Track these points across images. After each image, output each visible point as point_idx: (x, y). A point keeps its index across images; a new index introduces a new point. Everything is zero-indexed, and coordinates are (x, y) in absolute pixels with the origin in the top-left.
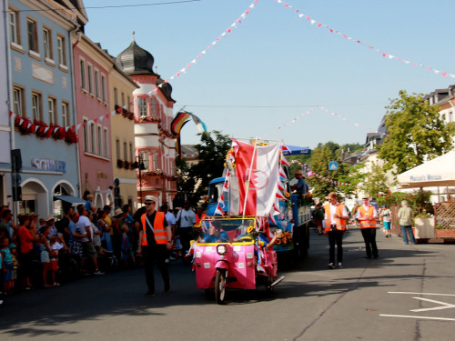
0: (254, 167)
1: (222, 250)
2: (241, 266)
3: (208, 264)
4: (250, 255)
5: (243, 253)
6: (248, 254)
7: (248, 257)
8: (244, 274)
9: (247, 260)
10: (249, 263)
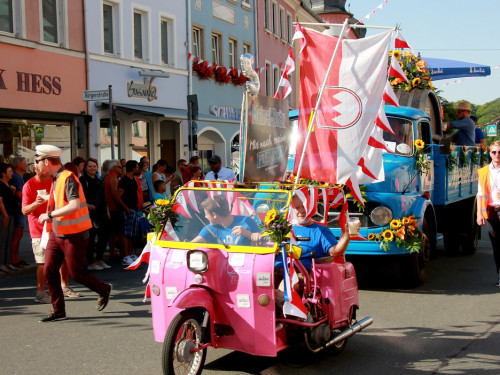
0: (334, 79)
1: (197, 261)
2: (242, 302)
3: (174, 289)
4: (265, 279)
5: (249, 272)
6: (259, 275)
7: (259, 283)
8: (250, 320)
9: (256, 290)
10: (262, 298)
